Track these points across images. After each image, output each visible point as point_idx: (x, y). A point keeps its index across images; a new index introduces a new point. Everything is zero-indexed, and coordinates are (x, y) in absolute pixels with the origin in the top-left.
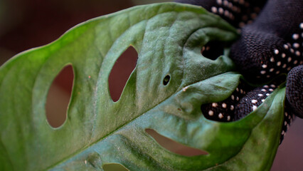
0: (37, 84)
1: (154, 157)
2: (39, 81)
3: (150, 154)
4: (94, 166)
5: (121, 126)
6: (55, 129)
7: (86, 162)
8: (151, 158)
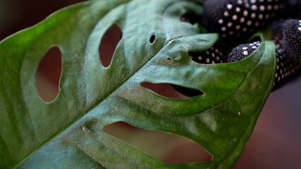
0: (24, 67)
1: (152, 110)
2: (26, 63)
3: (147, 108)
4: (92, 130)
5: (115, 89)
6: (48, 103)
7: (84, 128)
8: (149, 111)
